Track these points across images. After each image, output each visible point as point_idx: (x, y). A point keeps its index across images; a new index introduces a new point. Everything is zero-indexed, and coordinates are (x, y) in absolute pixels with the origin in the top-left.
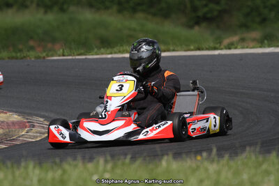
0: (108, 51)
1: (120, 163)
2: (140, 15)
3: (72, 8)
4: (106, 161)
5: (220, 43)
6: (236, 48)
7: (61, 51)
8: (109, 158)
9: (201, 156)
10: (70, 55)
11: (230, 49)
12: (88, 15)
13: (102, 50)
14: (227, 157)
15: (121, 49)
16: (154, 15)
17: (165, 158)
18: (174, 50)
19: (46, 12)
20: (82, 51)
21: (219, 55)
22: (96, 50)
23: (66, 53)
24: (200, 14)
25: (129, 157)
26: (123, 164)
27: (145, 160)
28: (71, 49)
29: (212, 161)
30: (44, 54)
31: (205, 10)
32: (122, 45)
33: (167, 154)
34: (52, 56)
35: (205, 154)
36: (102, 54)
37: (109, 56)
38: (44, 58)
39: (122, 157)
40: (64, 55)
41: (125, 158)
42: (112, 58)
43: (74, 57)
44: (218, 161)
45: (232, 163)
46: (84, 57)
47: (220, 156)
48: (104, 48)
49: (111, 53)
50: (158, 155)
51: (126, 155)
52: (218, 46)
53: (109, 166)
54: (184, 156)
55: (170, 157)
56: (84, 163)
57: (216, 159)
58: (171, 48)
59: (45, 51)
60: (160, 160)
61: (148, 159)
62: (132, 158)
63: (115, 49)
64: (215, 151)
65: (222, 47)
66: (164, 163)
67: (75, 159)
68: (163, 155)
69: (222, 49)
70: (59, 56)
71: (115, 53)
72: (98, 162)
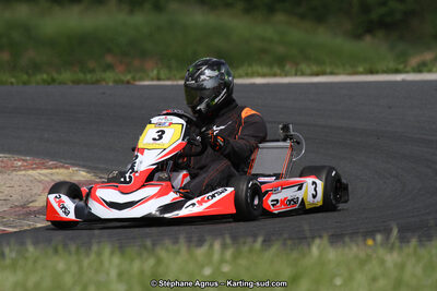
1: (245, 249)
2: (280, 17)
4: (224, 246)
5: (405, 62)
6: (430, 71)
7: (155, 72)
8: (228, 241)
9: (374, 240)
10: (168, 79)
11: (420, 71)
12: (198, 17)
14: (414, 242)
15: (250, 70)
16: (302, 17)
17: (317, 241)
18: (332, 73)
19: (132, 12)
21: (404, 81)
23: (162, 76)
24: (374, 16)
25: (260, 239)
26: (251, 251)
27: (284, 244)
28: (170, 68)
29: (392, 249)
30: (129, 77)
31: (383, 10)
32: (250, 65)
33: (321, 237)
34: (141, 79)
35: (379, 237)
38: (128, 82)
39: (250, 240)
40: (159, 79)
41: (255, 241)
43: (175, 83)
44: (401, 248)
45: (422, 252)
47: (403, 239)
50: (306, 238)
51: (255, 236)
52: (401, 67)
53: (229, 254)
54: (347, 239)
55: (325, 241)
56: (189, 247)
57: (397, 244)
58: (328, 70)
59: (130, 72)
60: (309, 245)
61: (289, 242)
62: (264, 241)
64: (395, 232)
65: (408, 68)
66: (315, 250)
67: (176, 241)
68: (313, 238)
69: (407, 72)
70: (152, 79)
72: (211, 246)
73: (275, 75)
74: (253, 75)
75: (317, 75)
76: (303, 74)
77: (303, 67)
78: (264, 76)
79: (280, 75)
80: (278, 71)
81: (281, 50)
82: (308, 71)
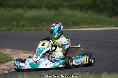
0: (77, 27)
1: (84, 75)
2: (90, 12)
3: (61, 9)
8: (80, 73)
12: (67, 12)
13: (75, 27)
15: (83, 26)
16: (96, 12)
17: (104, 74)
18: (105, 27)
19: (49, 10)
20: (66, 27)
22: (72, 27)
26: (86, 76)
32: (83, 25)
33: (105, 72)
36: (75, 28)
37: (78, 29)
42: (79, 30)
46: (67, 30)
48: (75, 26)
49: (78, 28)
51: (87, 72)
53: (80, 76)
54: (112, 73)
60: (102, 74)
62: (90, 73)
63: (80, 27)
71: (80, 28)
73: (90, 28)
74: (83, 28)
75: (101, 27)
76: (97, 27)
77: (97, 25)
78: (87, 28)
79: (91, 28)
80: (91, 27)
81: (90, 21)
82: (99, 26)
